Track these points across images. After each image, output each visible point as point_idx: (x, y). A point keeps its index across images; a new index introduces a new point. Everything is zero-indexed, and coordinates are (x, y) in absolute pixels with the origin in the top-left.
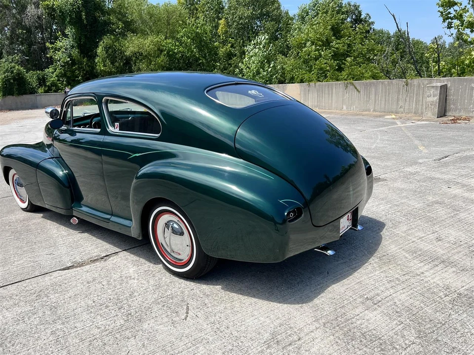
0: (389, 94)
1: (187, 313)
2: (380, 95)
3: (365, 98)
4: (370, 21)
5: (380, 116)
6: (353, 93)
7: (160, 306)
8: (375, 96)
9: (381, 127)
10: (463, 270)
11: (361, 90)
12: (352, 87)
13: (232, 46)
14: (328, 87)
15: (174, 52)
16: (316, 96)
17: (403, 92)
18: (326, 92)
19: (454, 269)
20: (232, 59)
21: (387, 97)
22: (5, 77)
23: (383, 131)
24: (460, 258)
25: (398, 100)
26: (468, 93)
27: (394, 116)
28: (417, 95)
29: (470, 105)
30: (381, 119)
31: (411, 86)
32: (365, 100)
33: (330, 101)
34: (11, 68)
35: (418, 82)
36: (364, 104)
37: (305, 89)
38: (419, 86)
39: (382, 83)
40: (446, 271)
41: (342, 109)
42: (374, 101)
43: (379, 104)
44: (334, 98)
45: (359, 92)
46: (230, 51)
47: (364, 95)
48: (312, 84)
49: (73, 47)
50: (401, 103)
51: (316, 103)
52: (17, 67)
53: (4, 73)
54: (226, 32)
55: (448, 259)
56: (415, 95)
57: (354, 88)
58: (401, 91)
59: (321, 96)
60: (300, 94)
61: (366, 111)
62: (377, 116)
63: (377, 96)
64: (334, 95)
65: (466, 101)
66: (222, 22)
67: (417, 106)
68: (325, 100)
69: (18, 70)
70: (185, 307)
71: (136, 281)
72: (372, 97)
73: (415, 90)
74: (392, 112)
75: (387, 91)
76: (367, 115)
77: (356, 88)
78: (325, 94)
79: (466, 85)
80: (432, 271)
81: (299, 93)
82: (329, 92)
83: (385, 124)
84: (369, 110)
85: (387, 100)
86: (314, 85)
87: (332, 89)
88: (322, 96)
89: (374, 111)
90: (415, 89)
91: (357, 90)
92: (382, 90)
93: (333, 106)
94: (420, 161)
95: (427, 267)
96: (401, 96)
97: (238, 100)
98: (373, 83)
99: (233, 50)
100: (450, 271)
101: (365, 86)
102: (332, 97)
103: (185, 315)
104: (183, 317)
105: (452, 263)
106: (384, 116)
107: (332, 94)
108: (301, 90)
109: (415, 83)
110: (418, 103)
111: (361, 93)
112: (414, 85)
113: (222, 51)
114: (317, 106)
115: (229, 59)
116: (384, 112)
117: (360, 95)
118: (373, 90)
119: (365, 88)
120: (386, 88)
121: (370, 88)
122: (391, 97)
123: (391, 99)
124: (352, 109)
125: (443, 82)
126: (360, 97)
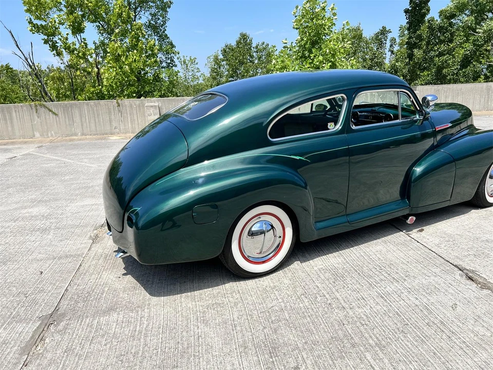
0: (98, 115)
2: (87, 117)
3: (67, 121)
6: (47, 117)
8: (81, 118)
11: (58, 112)
12: (43, 109)
17: (114, 112)
21: (97, 119)
25: (110, 121)
28: (130, 115)
31: (122, 106)
32: (67, 123)
33: (10, 129)
35: (130, 102)
36: (66, 128)
38: (131, 106)
41: (34, 136)
42: (80, 124)
43: (88, 126)
45: (56, 114)
47: (65, 117)
50: (114, 124)
56: (129, 116)
57: (48, 111)
58: (112, 111)
61: (72, 136)
63: (83, 120)
64: (15, 120)
67: (134, 126)
72: (77, 119)
73: (128, 110)
74: (107, 134)
75: (96, 112)
77: (50, 111)
84: (76, 135)
85: (97, 121)
87: (10, 114)
89: (83, 134)
90: (128, 108)
91: (53, 113)
92: (89, 111)
93: (17, 134)
96: (113, 117)
101: (63, 107)
102: (12, 123)
107: (11, 119)
109: (126, 103)
110: (133, 123)
111: (60, 115)
112: (126, 106)
116: (97, 134)
117: (59, 119)
118: (76, 112)
119: (64, 110)
120: (93, 109)
121: (71, 110)
122: (101, 118)
123: (102, 120)
124: (50, 135)
125: (154, 102)
126: (60, 121)
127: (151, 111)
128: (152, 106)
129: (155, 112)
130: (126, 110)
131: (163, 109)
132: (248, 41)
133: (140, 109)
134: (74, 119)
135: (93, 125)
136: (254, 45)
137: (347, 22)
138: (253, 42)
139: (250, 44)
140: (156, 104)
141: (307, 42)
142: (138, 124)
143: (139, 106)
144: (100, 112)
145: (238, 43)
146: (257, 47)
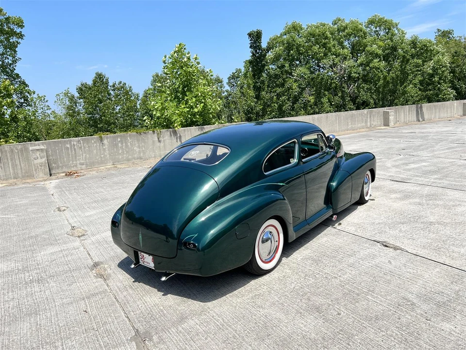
26: (65, 152)
28: (12, 160)
29: (69, 162)
35: (10, 148)
38: (12, 151)
56: (9, 161)
65: (65, 159)
67: (16, 171)
79: (61, 146)
109: (6, 149)
110: (15, 168)
112: (6, 151)
125: (39, 145)
127: (38, 155)
128: (38, 150)
129: (42, 155)
130: (7, 156)
131: (49, 151)
132: (105, 80)
133: (22, 154)
136: (111, 84)
137: (210, 70)
138: (109, 81)
139: (107, 83)
140: (42, 147)
141: (180, 86)
142: (21, 169)
143: (21, 150)
145: (95, 82)
146: (114, 86)
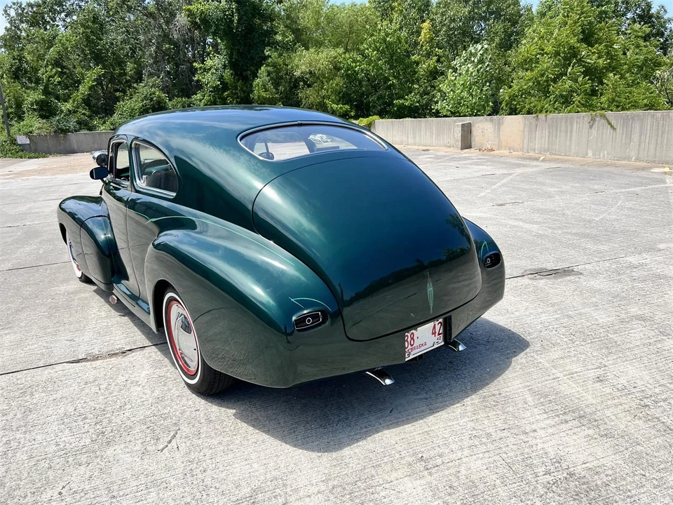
0: (663, 133)
1: (170, 442)
2: (648, 135)
3: (624, 138)
4: (666, 17)
5: (643, 169)
6: (605, 131)
7: (144, 427)
8: (640, 136)
9: (636, 186)
10: (606, 435)
11: (617, 126)
12: (603, 121)
13: (438, 61)
14: (566, 122)
15: (355, 71)
16: (547, 134)
18: (563, 129)
19: (591, 432)
20: (436, 79)
21: (660, 138)
22: (143, 105)
23: (633, 193)
24: (615, 415)
27: (667, 170)
30: (643, 174)
32: (624, 141)
33: (568, 143)
34: (150, 95)
36: (621, 148)
37: (531, 123)
39: (653, 116)
40: (574, 434)
41: (587, 154)
42: (637, 144)
43: (646, 148)
44: (574, 138)
45: (614, 129)
46: (435, 67)
47: (623, 134)
48: (542, 116)
49: (225, 66)
51: (547, 145)
52: (157, 93)
53: (143, 101)
54: (432, 39)
55: (594, 413)
57: (607, 124)
59: (554, 134)
60: (523, 131)
61: (624, 159)
62: (638, 169)
63: (643, 138)
64: (574, 133)
66: (426, 25)
68: (560, 141)
69: (159, 97)
70: (172, 434)
71: (139, 389)
72: (636, 137)
74: (667, 163)
75: (660, 128)
76: (623, 166)
77: (610, 124)
78: (560, 131)
80: (550, 431)
81: (522, 129)
82: (567, 127)
83: (645, 181)
84: (629, 159)
85: (659, 142)
86: (544, 118)
87: (572, 124)
88: (557, 134)
89: (637, 159)
91: (612, 126)
92: (652, 126)
93: (573, 150)
94: (662, 246)
95: (548, 422)
97: (434, 137)
98: (638, 116)
99: (439, 66)
100: (582, 434)
101: (624, 119)
102: (571, 136)
103: (166, 444)
104: (161, 447)
105: (595, 421)
106: (651, 168)
107: (571, 132)
108: (525, 125)
111: (618, 130)
113: (423, 68)
114: (548, 151)
115: (433, 80)
116: (654, 162)
117: (616, 134)
118: (637, 126)
119: (624, 122)
120: (658, 123)
121: (632, 124)
122: (666, 138)
123: (665, 142)
124: (602, 155)
126: (616, 137)
134: (632, 137)
135: (652, 147)
144: (667, 129)
